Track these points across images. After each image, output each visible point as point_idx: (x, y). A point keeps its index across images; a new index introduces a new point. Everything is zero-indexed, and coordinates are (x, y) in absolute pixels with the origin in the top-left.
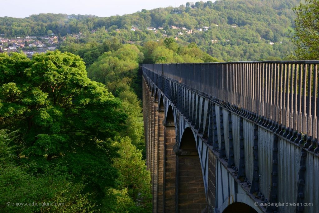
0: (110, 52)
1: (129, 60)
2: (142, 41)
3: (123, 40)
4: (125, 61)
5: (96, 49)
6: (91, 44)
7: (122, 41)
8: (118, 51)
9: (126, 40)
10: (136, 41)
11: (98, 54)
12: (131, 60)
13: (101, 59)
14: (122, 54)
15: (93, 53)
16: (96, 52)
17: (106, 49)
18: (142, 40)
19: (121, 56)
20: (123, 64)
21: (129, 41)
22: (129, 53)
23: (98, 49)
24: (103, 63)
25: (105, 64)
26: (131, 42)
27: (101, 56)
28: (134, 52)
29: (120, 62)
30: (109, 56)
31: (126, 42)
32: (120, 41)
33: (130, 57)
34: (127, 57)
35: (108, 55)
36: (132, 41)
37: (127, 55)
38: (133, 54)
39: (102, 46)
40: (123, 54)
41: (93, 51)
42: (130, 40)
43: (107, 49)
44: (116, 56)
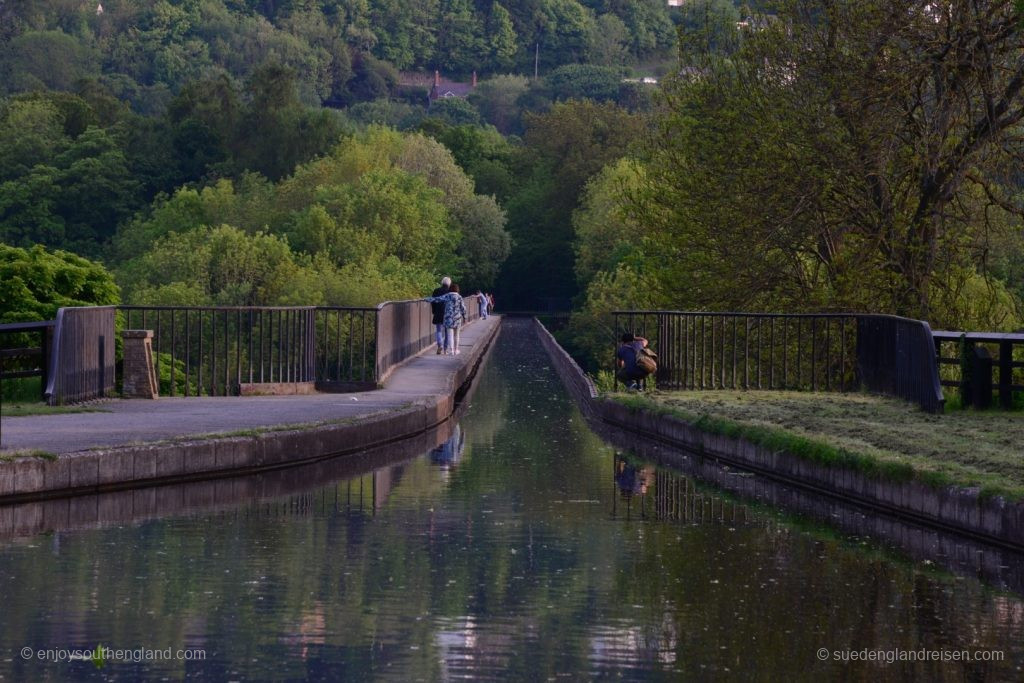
0: (225, 185)
1: (374, 256)
2: (540, 82)
3: (357, 65)
4: (340, 265)
5: (108, 147)
6: (64, 106)
7: (350, 74)
8: (290, 183)
9: (384, 64)
10: (485, 73)
11: (116, 197)
12: (394, 260)
13: (149, 248)
14: (320, 211)
15: (74, 189)
16: (102, 181)
17: (191, 154)
18: (545, 65)
19: (316, 221)
20: (327, 293)
21: (414, 68)
22: (383, 209)
23: (119, 154)
24: (157, 280)
25: (177, 289)
26: (438, 80)
27: (148, 216)
28: (422, 197)
29: (301, 272)
30: (211, 223)
31: (390, 86)
32: (335, 67)
33: (386, 235)
34: (364, 237)
35: (204, 217)
36: (445, 72)
37: (362, 218)
38: (412, 211)
39: (158, 128)
40: (333, 211)
41: (77, 166)
42: (431, 67)
43: (199, 154)
44: (277, 228)
